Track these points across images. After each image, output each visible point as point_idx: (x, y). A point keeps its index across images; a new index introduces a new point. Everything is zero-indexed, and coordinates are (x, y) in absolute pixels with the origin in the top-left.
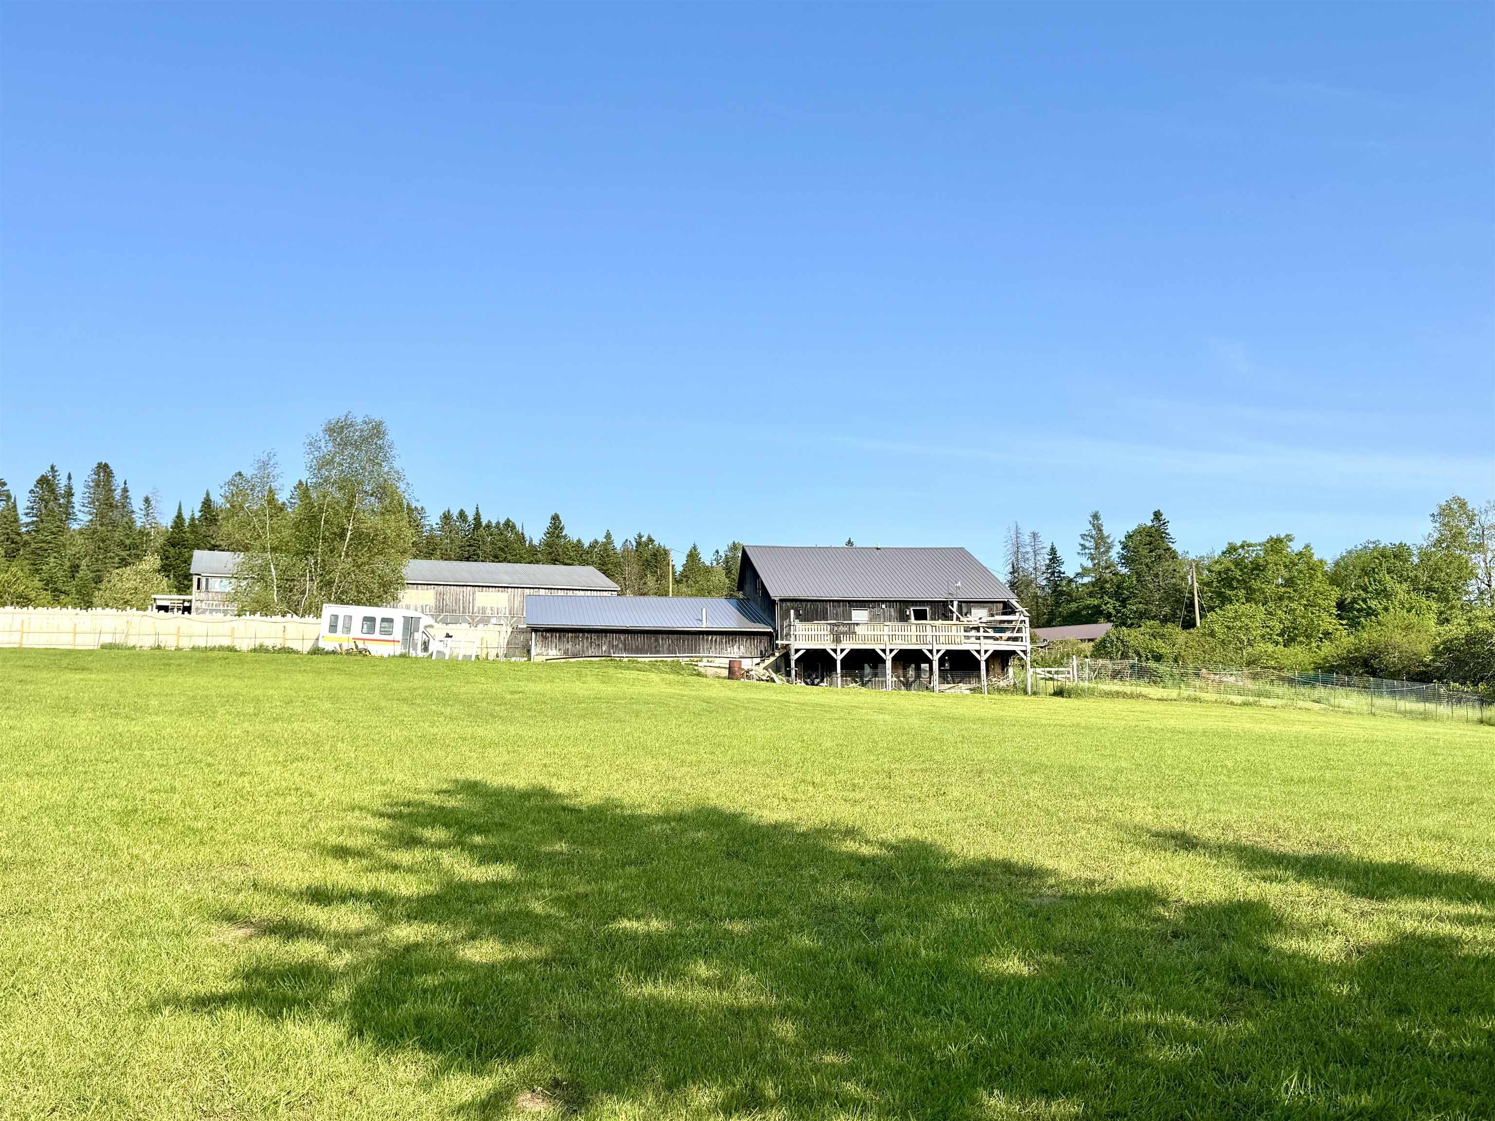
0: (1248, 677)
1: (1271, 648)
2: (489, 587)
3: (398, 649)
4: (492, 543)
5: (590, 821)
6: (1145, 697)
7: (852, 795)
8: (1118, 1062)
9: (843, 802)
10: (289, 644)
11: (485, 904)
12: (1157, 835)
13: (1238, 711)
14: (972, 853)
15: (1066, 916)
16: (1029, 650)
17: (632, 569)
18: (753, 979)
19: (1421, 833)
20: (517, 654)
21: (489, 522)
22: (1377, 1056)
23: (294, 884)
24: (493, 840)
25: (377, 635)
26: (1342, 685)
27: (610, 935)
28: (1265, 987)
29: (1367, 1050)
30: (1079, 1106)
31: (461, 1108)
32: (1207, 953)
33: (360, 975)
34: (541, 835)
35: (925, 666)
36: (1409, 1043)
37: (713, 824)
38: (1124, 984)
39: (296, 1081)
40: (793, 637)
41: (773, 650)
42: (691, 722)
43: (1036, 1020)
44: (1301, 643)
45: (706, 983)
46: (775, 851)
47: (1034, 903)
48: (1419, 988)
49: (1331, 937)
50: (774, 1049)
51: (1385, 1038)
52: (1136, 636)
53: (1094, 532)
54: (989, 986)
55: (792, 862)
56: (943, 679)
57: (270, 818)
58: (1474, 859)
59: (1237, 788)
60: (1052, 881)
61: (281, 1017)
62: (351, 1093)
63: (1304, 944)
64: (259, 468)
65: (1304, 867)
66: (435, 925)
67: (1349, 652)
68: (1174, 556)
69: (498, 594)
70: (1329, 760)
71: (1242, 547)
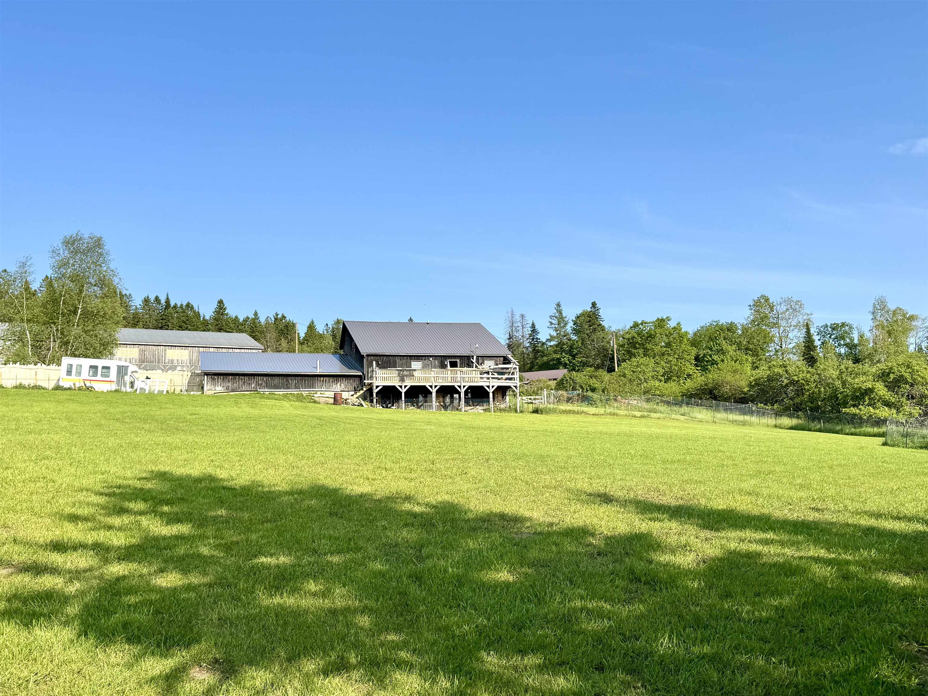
0: (644, 401)
1: (657, 383)
2: (176, 346)
3: (114, 387)
4: (178, 318)
5: (242, 495)
6: (586, 413)
7: (409, 475)
8: (565, 632)
9: (403, 479)
10: (39, 383)
11: (170, 549)
12: (590, 495)
13: (639, 421)
14: (481, 509)
15: (536, 544)
16: (518, 386)
17: (271, 335)
18: (344, 591)
19: (740, 491)
20: (195, 389)
21: (176, 304)
22: (713, 623)
23: (42, 539)
24: (175, 509)
25: (99, 377)
26: (697, 405)
27: (253, 567)
28: (650, 584)
29: (708, 620)
30: (541, 659)
31: (152, 679)
32: (617, 565)
33: (86, 596)
34: (208, 505)
35: (456, 396)
36: (732, 615)
37: (321, 496)
38: (568, 584)
39: (41, 666)
40: (374, 379)
41: (362, 386)
42: (309, 432)
43: (516, 608)
44: (674, 380)
45: (314, 595)
46: (360, 511)
47: (517, 538)
48: (738, 582)
49: (688, 553)
50: (356, 634)
51: (718, 612)
52: (581, 377)
53: (557, 314)
54: (489, 589)
55: (371, 518)
56: (467, 403)
57: (26, 496)
58: (770, 506)
59: (636, 466)
60: (528, 524)
61: (32, 625)
62: (79, 672)
63: (672, 558)
64: (20, 267)
65: (673, 512)
66: (137, 564)
67: (701, 386)
68: (603, 329)
69: (182, 351)
70: (689, 449)
71: (642, 324)
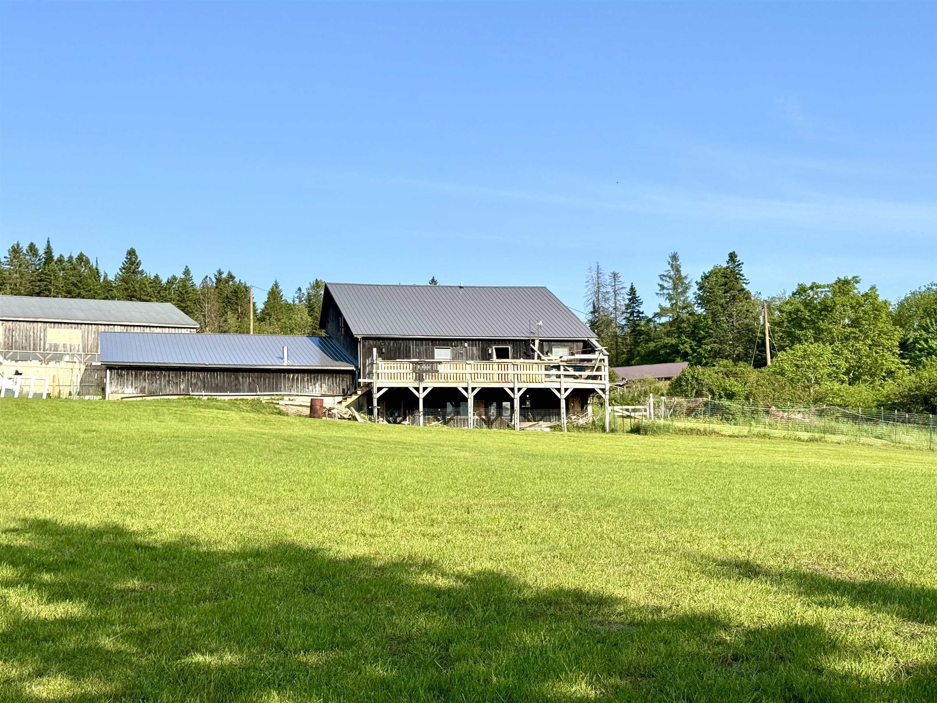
0: (814, 415)
1: (837, 386)
2: (61, 323)
4: (65, 278)
5: (165, 558)
6: (718, 434)
7: (429, 530)
9: (421, 536)
11: (53, 641)
12: (723, 564)
13: (805, 447)
14: (545, 584)
15: (633, 641)
16: (607, 389)
17: (212, 306)
20: (91, 392)
21: (61, 256)
24: (61, 578)
26: (903, 422)
27: (183, 669)
32: (765, 675)
34: (112, 573)
35: (507, 404)
37: (290, 560)
40: (375, 376)
41: (355, 388)
42: (271, 460)
44: (866, 381)
46: (352, 585)
47: (603, 631)
49: (882, 659)
52: (710, 375)
53: (672, 273)
55: (369, 596)
56: (524, 416)
59: (800, 519)
60: (620, 609)
63: (855, 665)
65: (859, 593)
67: (910, 390)
68: (747, 296)
69: (71, 330)
70: (888, 493)
71: (812, 288)
